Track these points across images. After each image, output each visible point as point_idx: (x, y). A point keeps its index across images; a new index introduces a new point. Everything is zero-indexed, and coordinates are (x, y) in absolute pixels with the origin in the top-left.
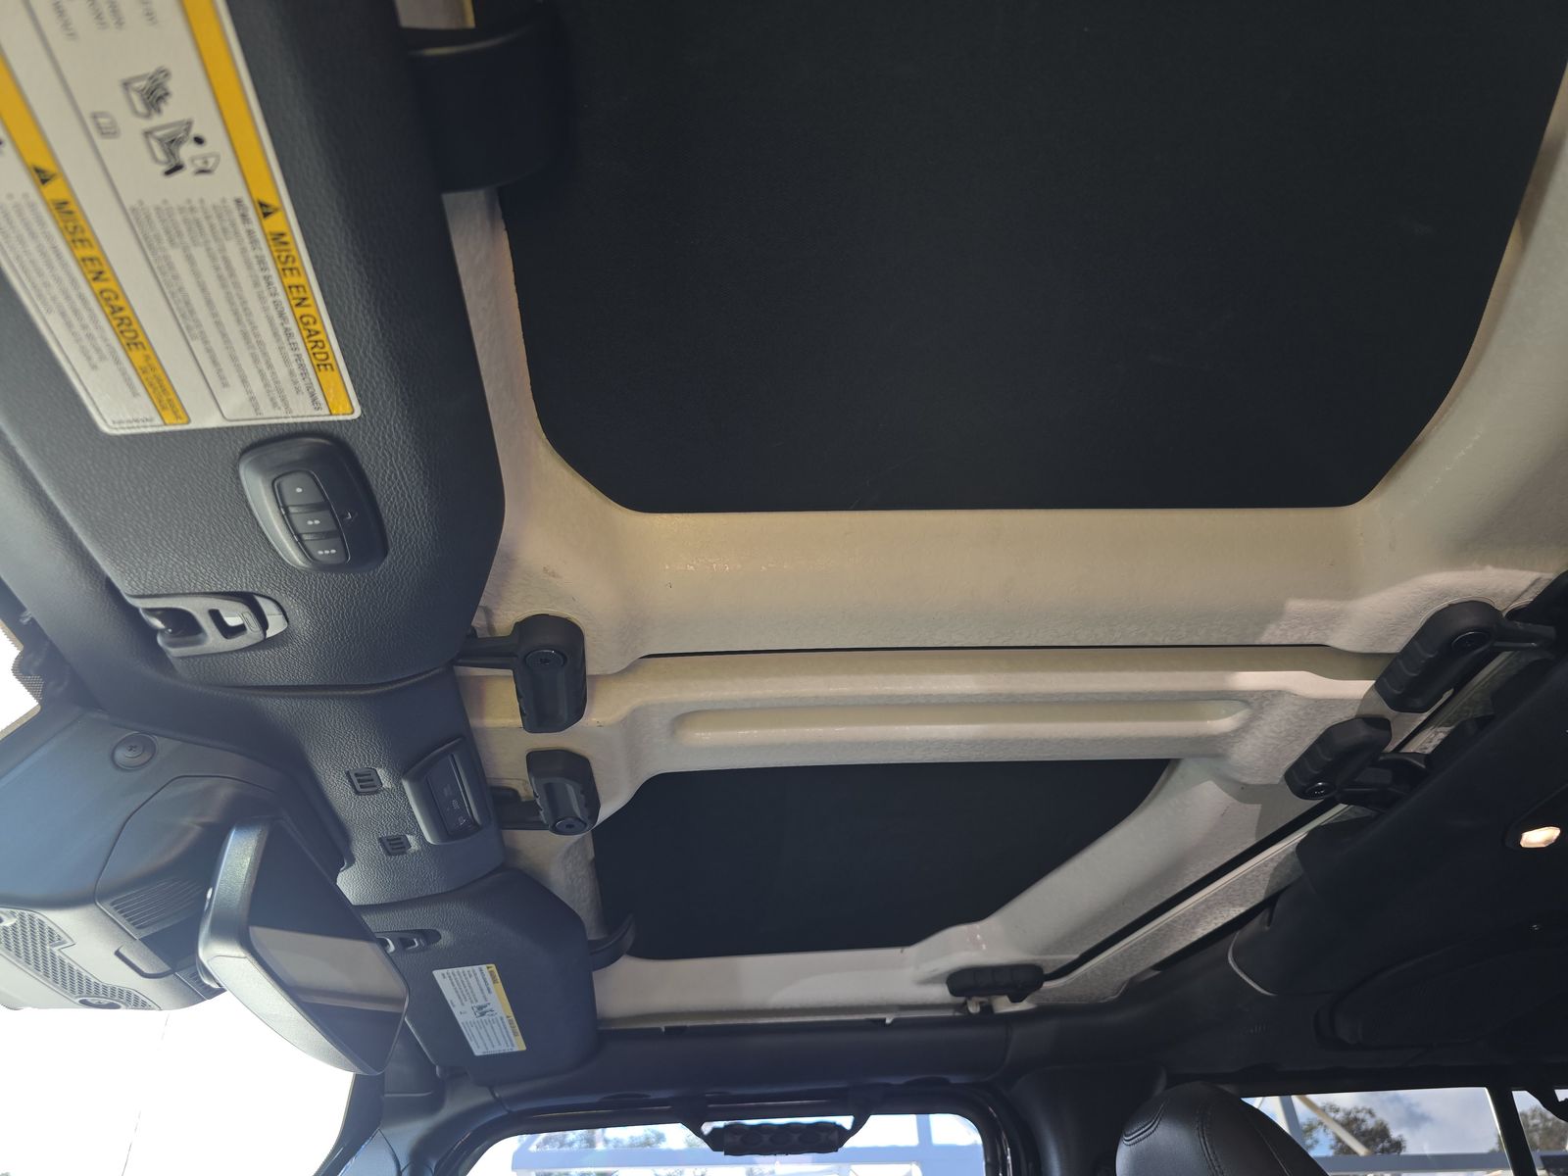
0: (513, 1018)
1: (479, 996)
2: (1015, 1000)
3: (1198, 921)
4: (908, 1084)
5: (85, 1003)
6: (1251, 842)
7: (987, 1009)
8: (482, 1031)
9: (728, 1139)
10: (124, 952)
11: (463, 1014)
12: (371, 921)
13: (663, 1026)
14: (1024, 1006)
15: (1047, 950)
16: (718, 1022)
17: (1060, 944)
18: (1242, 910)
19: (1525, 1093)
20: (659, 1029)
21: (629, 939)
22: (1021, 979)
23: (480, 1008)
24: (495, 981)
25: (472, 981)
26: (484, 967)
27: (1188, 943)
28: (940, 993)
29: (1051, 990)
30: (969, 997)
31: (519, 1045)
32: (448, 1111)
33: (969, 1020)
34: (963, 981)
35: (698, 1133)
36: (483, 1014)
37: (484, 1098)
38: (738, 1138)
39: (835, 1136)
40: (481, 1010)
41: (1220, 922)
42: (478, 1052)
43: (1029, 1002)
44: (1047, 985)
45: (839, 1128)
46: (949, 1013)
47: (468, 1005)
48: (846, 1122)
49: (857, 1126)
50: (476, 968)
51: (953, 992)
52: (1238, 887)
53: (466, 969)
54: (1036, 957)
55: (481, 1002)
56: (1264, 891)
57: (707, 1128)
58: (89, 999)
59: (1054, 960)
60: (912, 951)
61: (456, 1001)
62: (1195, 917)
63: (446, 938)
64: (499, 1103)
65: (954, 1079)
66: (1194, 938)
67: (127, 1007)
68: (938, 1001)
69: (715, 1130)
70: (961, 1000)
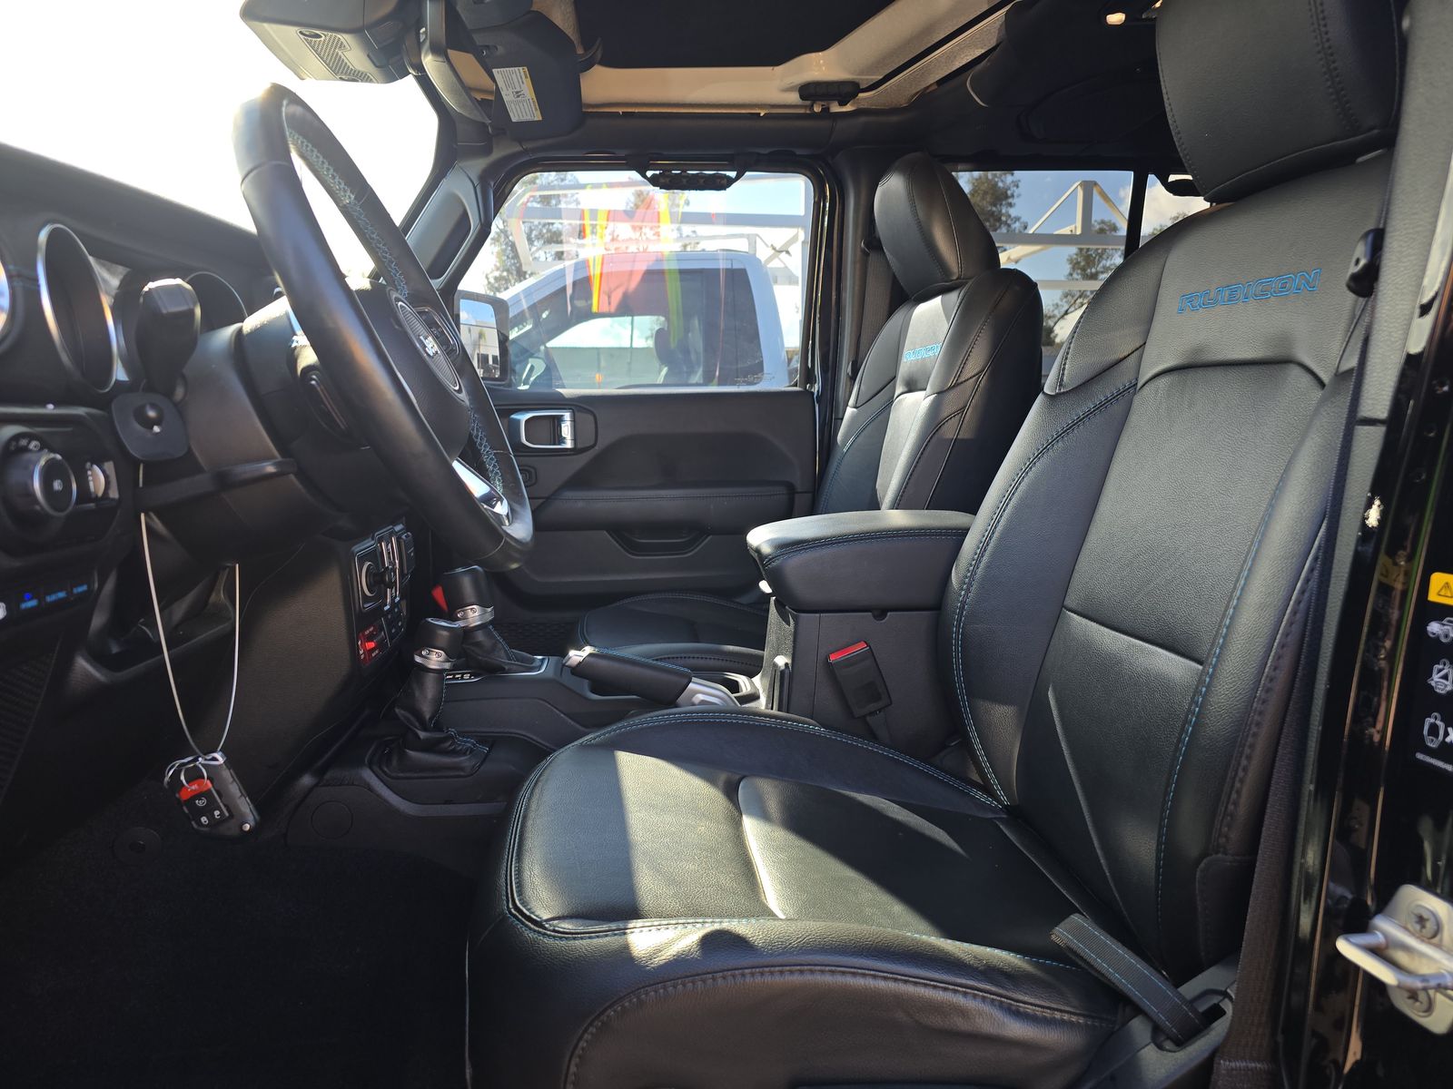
0: (535, 99)
1: (517, 84)
2: (842, 104)
3: (955, 57)
4: (770, 153)
5: (341, 79)
6: (985, 8)
7: (826, 110)
8: (517, 107)
9: (662, 180)
10: (371, 56)
11: (507, 96)
12: (479, 39)
13: (621, 111)
14: (848, 108)
15: (862, 73)
16: (655, 110)
17: (871, 69)
18: (983, 51)
19: (1153, 176)
20: (618, 113)
21: (599, 55)
22: (845, 91)
23: (517, 92)
24: (526, 77)
25: (514, 76)
26: (521, 68)
27: (950, 72)
28: (794, 98)
29: (865, 99)
30: (814, 102)
31: (538, 117)
32: (497, 154)
33: (814, 116)
34: (810, 91)
35: (644, 176)
36: (518, 96)
37: (518, 148)
38: (668, 180)
39: (725, 181)
40: (518, 94)
41: (970, 58)
42: (514, 119)
43: (851, 105)
44: (861, 95)
45: (729, 178)
46: (802, 111)
47: (511, 90)
48: (733, 174)
49: (738, 178)
50: (516, 69)
51: (802, 97)
52: (978, 36)
53: (511, 69)
54: (855, 77)
55: (518, 89)
56: (995, 40)
57: (649, 174)
58: (343, 77)
59: (867, 79)
60: (779, 69)
61: (504, 88)
62: (951, 56)
63: (501, 50)
64: (525, 152)
65: (799, 152)
66: (954, 69)
67: (362, 81)
68: (793, 104)
69: (654, 175)
70: (808, 103)
